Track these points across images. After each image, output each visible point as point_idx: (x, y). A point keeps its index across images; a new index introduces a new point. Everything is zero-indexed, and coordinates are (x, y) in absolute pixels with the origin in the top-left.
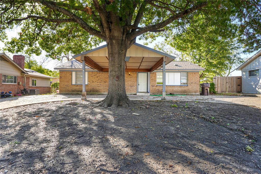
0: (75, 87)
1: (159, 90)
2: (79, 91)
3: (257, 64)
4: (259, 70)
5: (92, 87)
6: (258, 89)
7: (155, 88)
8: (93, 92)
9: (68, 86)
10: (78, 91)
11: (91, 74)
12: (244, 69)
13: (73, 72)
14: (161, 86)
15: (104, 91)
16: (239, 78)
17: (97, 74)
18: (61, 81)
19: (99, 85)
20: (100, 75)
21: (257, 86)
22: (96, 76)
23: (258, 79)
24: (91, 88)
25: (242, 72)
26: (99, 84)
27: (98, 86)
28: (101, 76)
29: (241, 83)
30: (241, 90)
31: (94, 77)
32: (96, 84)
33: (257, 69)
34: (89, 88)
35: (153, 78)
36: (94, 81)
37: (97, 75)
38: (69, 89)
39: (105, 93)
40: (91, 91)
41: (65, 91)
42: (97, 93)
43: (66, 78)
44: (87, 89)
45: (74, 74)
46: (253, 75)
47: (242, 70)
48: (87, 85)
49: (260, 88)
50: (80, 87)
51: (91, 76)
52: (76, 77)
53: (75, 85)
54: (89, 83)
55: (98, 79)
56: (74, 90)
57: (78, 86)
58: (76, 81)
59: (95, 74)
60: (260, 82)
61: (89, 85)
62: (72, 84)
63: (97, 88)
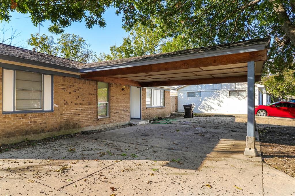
0: (16, 121)
2: (31, 131)
3: (200, 87)
4: (201, 93)
5: (63, 116)
7: (146, 112)
8: (67, 129)
10: (26, 132)
11: (62, 82)
12: (182, 89)
13: (5, 71)
15: (88, 124)
16: (176, 98)
17: (74, 84)
19: (78, 111)
20: (80, 86)
22: (73, 89)
24: (62, 120)
25: (178, 93)
26: (78, 108)
28: (83, 88)
29: (177, 103)
30: (177, 109)
31: (69, 91)
32: (73, 108)
33: (198, 91)
34: (58, 120)
35: (144, 96)
36: (69, 101)
37: (74, 86)
40: (61, 128)
42: (74, 130)
44: (53, 122)
45: (9, 76)
46: (192, 96)
47: (179, 90)
48: (52, 111)
49: (203, 108)
50: (33, 120)
51: (61, 87)
52: (18, 89)
53: (14, 112)
54: (57, 106)
55: (76, 96)
56: (13, 131)
57: (25, 115)
58: (17, 99)
59: (70, 84)
60: (202, 103)
61: (58, 113)
62: (4, 110)
63: (75, 119)
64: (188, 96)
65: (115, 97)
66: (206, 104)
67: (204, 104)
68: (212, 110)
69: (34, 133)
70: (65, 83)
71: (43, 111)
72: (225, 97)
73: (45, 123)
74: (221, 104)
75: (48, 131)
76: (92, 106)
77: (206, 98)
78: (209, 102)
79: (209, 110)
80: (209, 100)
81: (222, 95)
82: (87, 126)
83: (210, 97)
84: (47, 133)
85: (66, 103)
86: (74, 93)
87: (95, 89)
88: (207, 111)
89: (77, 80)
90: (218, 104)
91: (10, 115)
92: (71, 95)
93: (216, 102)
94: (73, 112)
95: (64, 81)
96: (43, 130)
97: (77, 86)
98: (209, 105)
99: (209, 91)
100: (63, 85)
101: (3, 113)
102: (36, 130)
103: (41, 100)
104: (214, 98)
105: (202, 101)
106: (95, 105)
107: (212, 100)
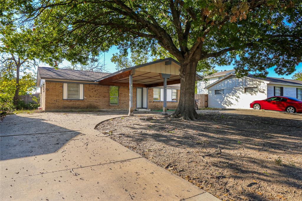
0: (68, 103)
1: (156, 106)
3: (223, 85)
4: (224, 90)
5: (88, 102)
6: (223, 104)
7: (152, 104)
8: (91, 108)
9: (58, 101)
11: (88, 87)
12: (210, 88)
13: (64, 84)
14: (157, 102)
16: (206, 96)
17: (95, 88)
18: (47, 95)
20: (98, 88)
21: (223, 102)
22: (94, 90)
23: (223, 97)
24: (88, 104)
25: (209, 91)
26: (97, 99)
27: (96, 101)
28: (100, 90)
29: (208, 100)
30: (208, 106)
31: (92, 91)
32: (94, 99)
33: (223, 89)
34: (86, 104)
35: (151, 93)
36: (92, 95)
38: (60, 105)
39: (104, 109)
40: (87, 108)
41: (54, 108)
42: (94, 109)
43: (55, 90)
44: (83, 105)
45: (65, 86)
46: (219, 94)
47: (209, 89)
48: (83, 100)
49: (225, 104)
50: (74, 103)
51: (88, 89)
52: (69, 90)
53: (67, 99)
54: (85, 98)
55: (96, 93)
56: (66, 106)
57: (71, 101)
58: (69, 95)
59: (93, 88)
60: (225, 99)
61: (86, 101)
62: (64, 98)
63: (95, 104)
64: (215, 94)
65: (123, 94)
66: (227, 100)
67: (226, 100)
68: (232, 105)
69: (75, 108)
70: (90, 88)
71: (79, 100)
72: (241, 93)
73: (80, 105)
74: (238, 99)
75: (81, 108)
76: (106, 98)
77: (227, 95)
78: (230, 98)
79: (229, 106)
80: (229, 96)
81: (239, 91)
82: (102, 108)
83: (230, 94)
84: (81, 109)
85: (90, 96)
86: (95, 92)
87: (108, 90)
88: (228, 106)
89: (97, 86)
90: (236, 99)
91: (65, 100)
92: (93, 93)
93: (234, 97)
94: (94, 101)
95: (89, 86)
96: (79, 107)
97: (96, 88)
98: (229, 101)
99: (230, 88)
100: (88, 88)
101: (63, 99)
102: (76, 107)
103: (79, 95)
104: (233, 95)
105: (224, 98)
106: (108, 98)
107: (231, 97)
